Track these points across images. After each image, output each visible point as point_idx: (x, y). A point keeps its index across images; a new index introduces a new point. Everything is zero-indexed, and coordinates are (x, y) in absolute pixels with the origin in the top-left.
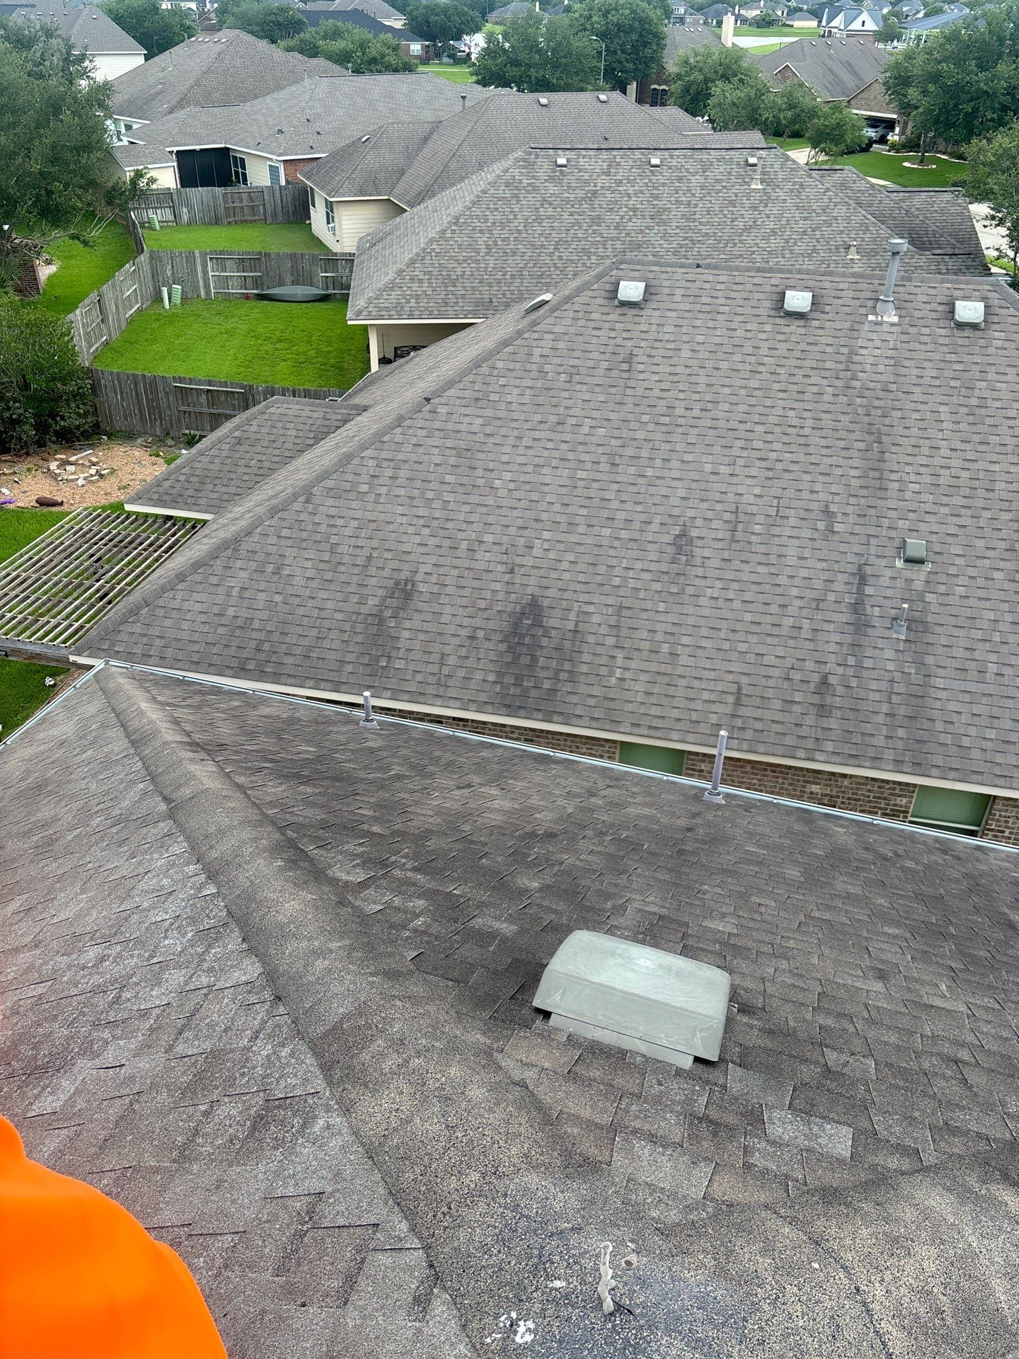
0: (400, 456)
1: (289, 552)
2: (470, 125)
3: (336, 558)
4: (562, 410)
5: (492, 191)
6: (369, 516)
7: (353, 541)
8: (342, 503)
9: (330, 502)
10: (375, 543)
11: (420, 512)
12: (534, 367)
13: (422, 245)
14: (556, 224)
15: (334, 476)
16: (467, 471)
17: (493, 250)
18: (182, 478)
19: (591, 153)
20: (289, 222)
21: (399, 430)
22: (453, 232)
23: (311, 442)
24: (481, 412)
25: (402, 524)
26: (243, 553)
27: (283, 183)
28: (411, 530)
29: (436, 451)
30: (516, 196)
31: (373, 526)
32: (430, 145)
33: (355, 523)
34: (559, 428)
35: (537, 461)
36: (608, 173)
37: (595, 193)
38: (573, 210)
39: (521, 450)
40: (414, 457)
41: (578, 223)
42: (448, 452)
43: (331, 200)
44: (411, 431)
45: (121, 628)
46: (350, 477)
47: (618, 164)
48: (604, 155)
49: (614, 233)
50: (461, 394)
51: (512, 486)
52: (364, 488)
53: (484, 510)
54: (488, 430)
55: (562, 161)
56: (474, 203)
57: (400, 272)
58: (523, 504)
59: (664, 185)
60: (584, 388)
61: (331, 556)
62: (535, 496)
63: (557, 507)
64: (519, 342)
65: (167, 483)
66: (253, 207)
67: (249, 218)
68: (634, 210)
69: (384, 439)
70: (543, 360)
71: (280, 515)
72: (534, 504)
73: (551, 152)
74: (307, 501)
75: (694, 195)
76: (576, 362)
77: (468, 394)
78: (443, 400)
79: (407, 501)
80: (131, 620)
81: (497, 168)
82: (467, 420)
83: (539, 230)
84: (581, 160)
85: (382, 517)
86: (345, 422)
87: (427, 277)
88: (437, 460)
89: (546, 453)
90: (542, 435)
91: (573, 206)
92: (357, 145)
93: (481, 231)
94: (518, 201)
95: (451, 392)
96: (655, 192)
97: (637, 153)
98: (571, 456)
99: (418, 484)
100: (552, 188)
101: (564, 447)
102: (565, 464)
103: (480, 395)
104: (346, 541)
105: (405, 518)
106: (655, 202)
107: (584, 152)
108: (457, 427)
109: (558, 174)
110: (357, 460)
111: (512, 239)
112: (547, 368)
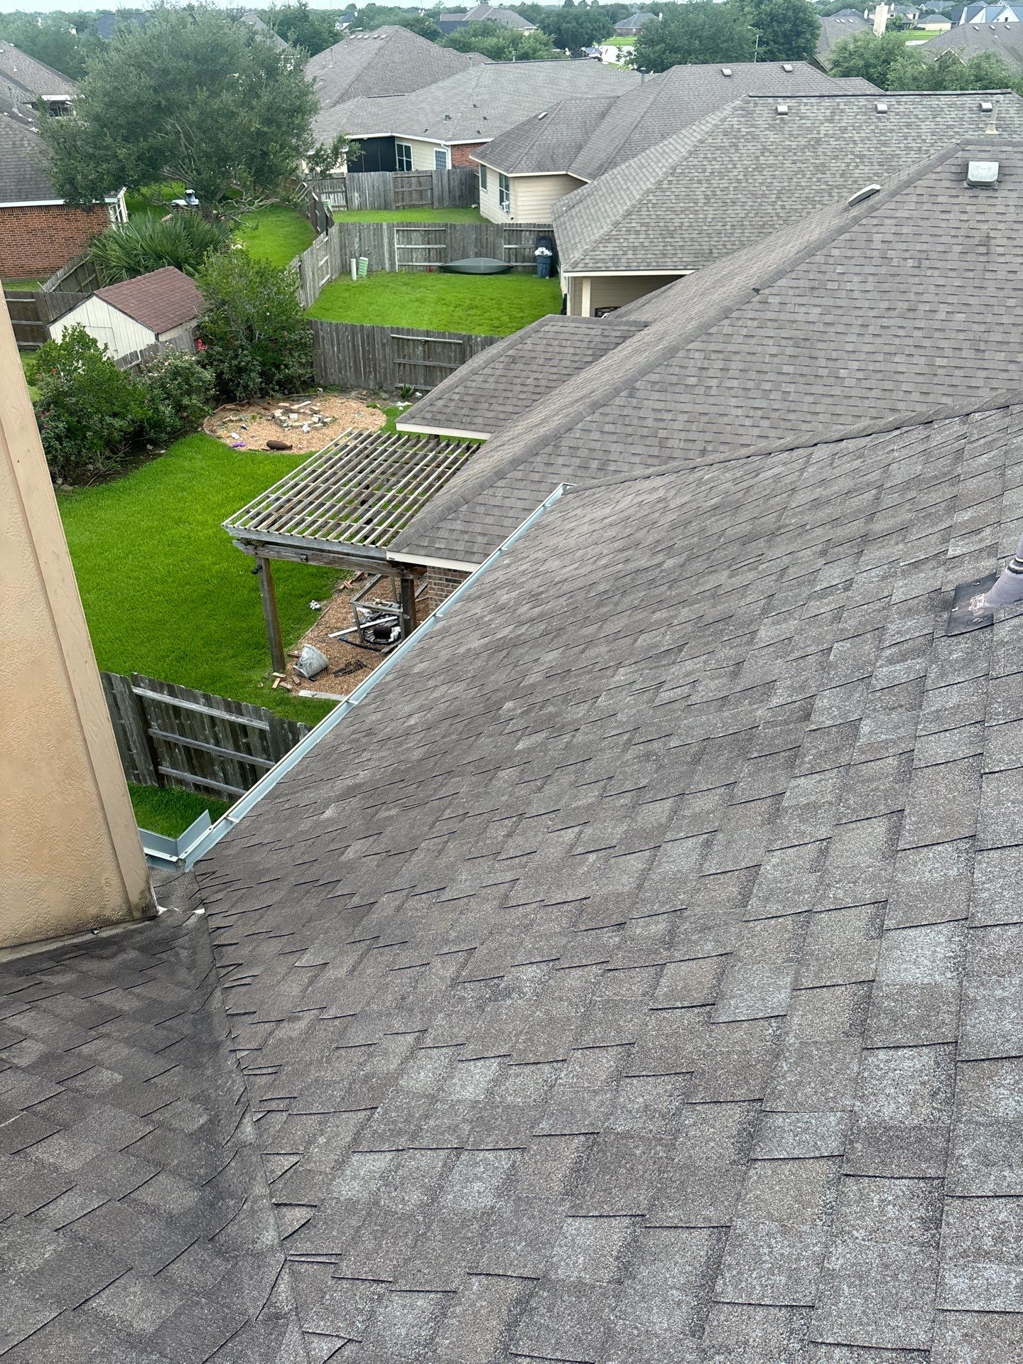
0: (731, 348)
1: (613, 447)
2: (652, 98)
3: (667, 453)
4: (912, 297)
5: (710, 141)
6: (700, 409)
7: (683, 435)
8: (669, 397)
9: (656, 396)
10: (708, 437)
11: (757, 404)
12: (875, 253)
13: (638, 197)
14: (777, 173)
15: (658, 370)
16: (808, 361)
17: (712, 201)
18: (456, 397)
19: (813, 100)
20: (455, 206)
21: (726, 322)
22: (670, 182)
23: (590, 359)
24: (818, 301)
25: (737, 416)
26: (565, 450)
27: (449, 166)
28: (748, 422)
29: (771, 342)
30: (735, 145)
31: (705, 419)
32: (608, 119)
33: (685, 417)
34: (911, 315)
35: (887, 349)
36: (831, 121)
37: (818, 141)
38: (795, 158)
39: (868, 339)
40: (745, 348)
41: (801, 171)
42: (784, 342)
43: (510, 175)
44: (740, 323)
45: (440, 525)
46: (677, 370)
47: (842, 111)
48: (827, 102)
49: (840, 181)
50: (794, 283)
51: (860, 375)
52: (692, 381)
53: (830, 400)
54: (828, 319)
55: (783, 108)
56: (691, 153)
57: (616, 224)
58: (873, 394)
59: (892, 131)
60: (936, 273)
61: (660, 451)
62: (889, 385)
63: (916, 396)
64: (856, 228)
65: (441, 403)
66: (421, 192)
67: (417, 203)
68: (861, 157)
69: (711, 331)
70: (885, 246)
71: (601, 410)
72: (887, 393)
73: (770, 100)
74: (631, 396)
75: (924, 141)
76: (925, 247)
77: (801, 283)
78: (774, 291)
79: (741, 393)
80: (450, 517)
81: (713, 119)
82: (803, 309)
83: (759, 179)
84: (802, 107)
85: (715, 409)
86: (625, 338)
87: (644, 228)
88: (774, 350)
89: (897, 341)
90: (892, 322)
91: (795, 154)
92: (534, 123)
93: (700, 182)
94: (737, 150)
95: (782, 282)
96: (882, 138)
97: (862, 99)
98: (927, 343)
99: (753, 375)
100: (772, 136)
101: (917, 333)
102: (922, 352)
103: (816, 284)
104: (676, 435)
105: (740, 410)
106: (883, 149)
107: (805, 100)
108: (792, 317)
109: (778, 122)
110: (681, 354)
111: (731, 189)
112: (890, 254)
